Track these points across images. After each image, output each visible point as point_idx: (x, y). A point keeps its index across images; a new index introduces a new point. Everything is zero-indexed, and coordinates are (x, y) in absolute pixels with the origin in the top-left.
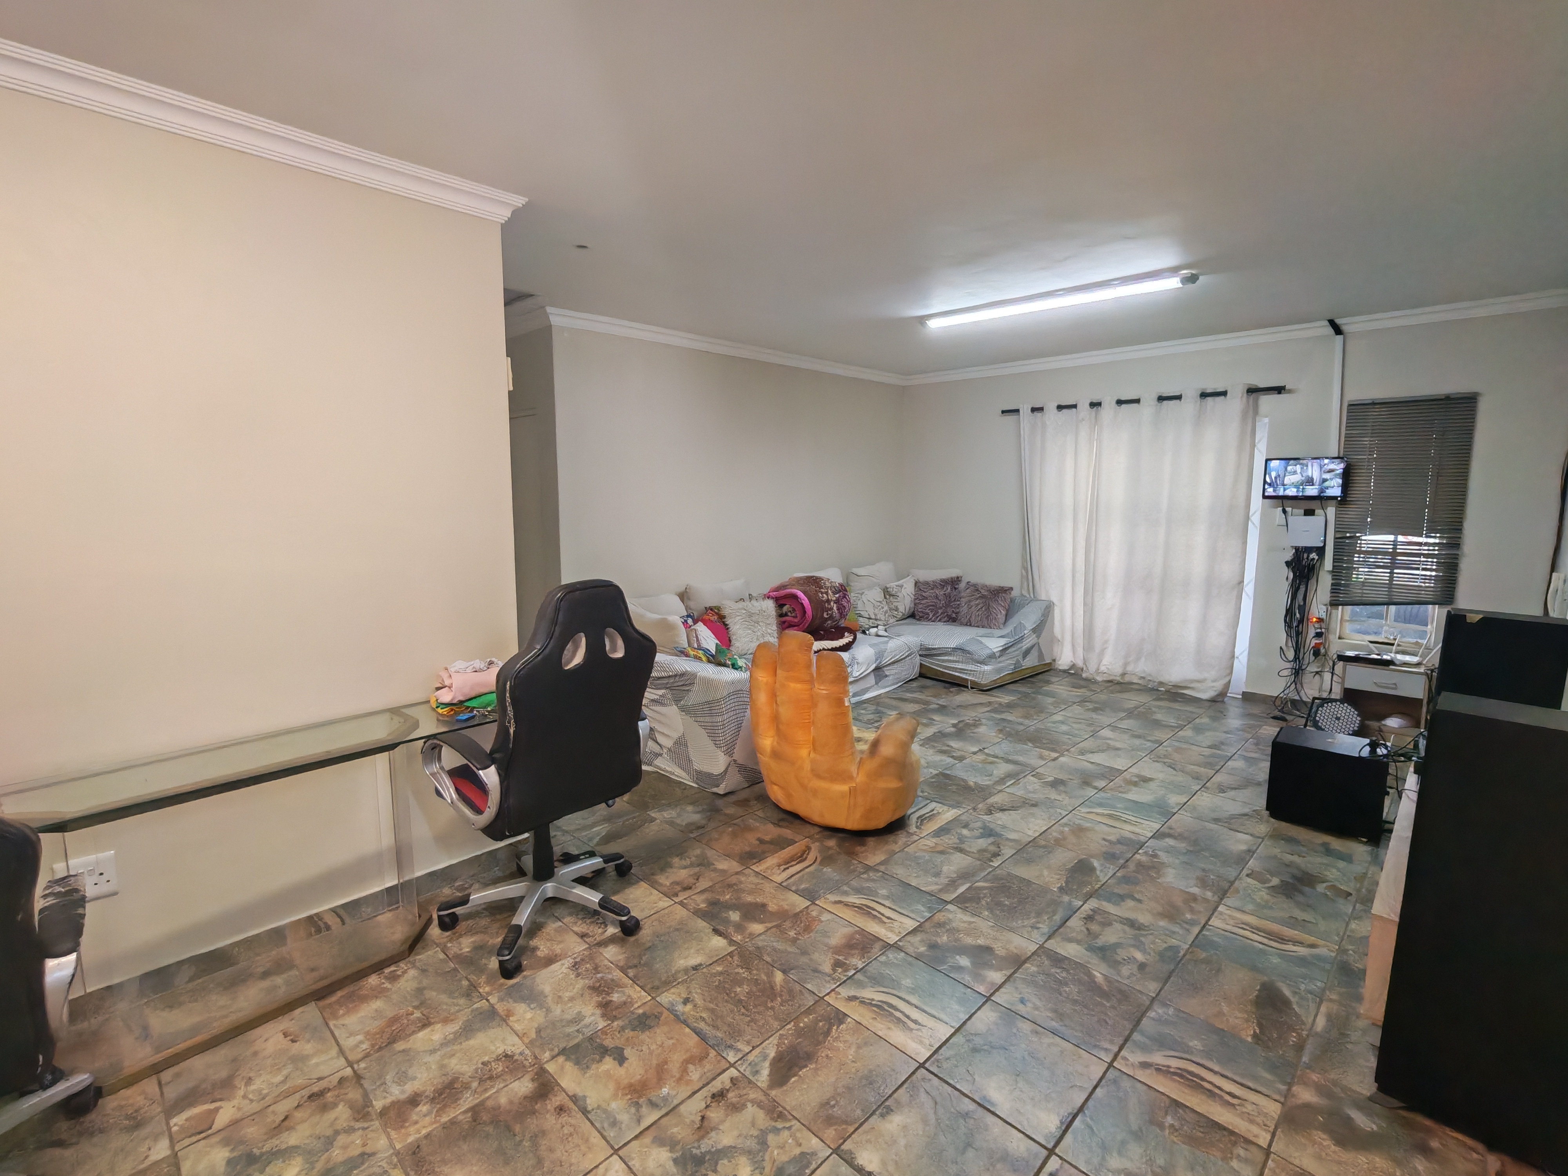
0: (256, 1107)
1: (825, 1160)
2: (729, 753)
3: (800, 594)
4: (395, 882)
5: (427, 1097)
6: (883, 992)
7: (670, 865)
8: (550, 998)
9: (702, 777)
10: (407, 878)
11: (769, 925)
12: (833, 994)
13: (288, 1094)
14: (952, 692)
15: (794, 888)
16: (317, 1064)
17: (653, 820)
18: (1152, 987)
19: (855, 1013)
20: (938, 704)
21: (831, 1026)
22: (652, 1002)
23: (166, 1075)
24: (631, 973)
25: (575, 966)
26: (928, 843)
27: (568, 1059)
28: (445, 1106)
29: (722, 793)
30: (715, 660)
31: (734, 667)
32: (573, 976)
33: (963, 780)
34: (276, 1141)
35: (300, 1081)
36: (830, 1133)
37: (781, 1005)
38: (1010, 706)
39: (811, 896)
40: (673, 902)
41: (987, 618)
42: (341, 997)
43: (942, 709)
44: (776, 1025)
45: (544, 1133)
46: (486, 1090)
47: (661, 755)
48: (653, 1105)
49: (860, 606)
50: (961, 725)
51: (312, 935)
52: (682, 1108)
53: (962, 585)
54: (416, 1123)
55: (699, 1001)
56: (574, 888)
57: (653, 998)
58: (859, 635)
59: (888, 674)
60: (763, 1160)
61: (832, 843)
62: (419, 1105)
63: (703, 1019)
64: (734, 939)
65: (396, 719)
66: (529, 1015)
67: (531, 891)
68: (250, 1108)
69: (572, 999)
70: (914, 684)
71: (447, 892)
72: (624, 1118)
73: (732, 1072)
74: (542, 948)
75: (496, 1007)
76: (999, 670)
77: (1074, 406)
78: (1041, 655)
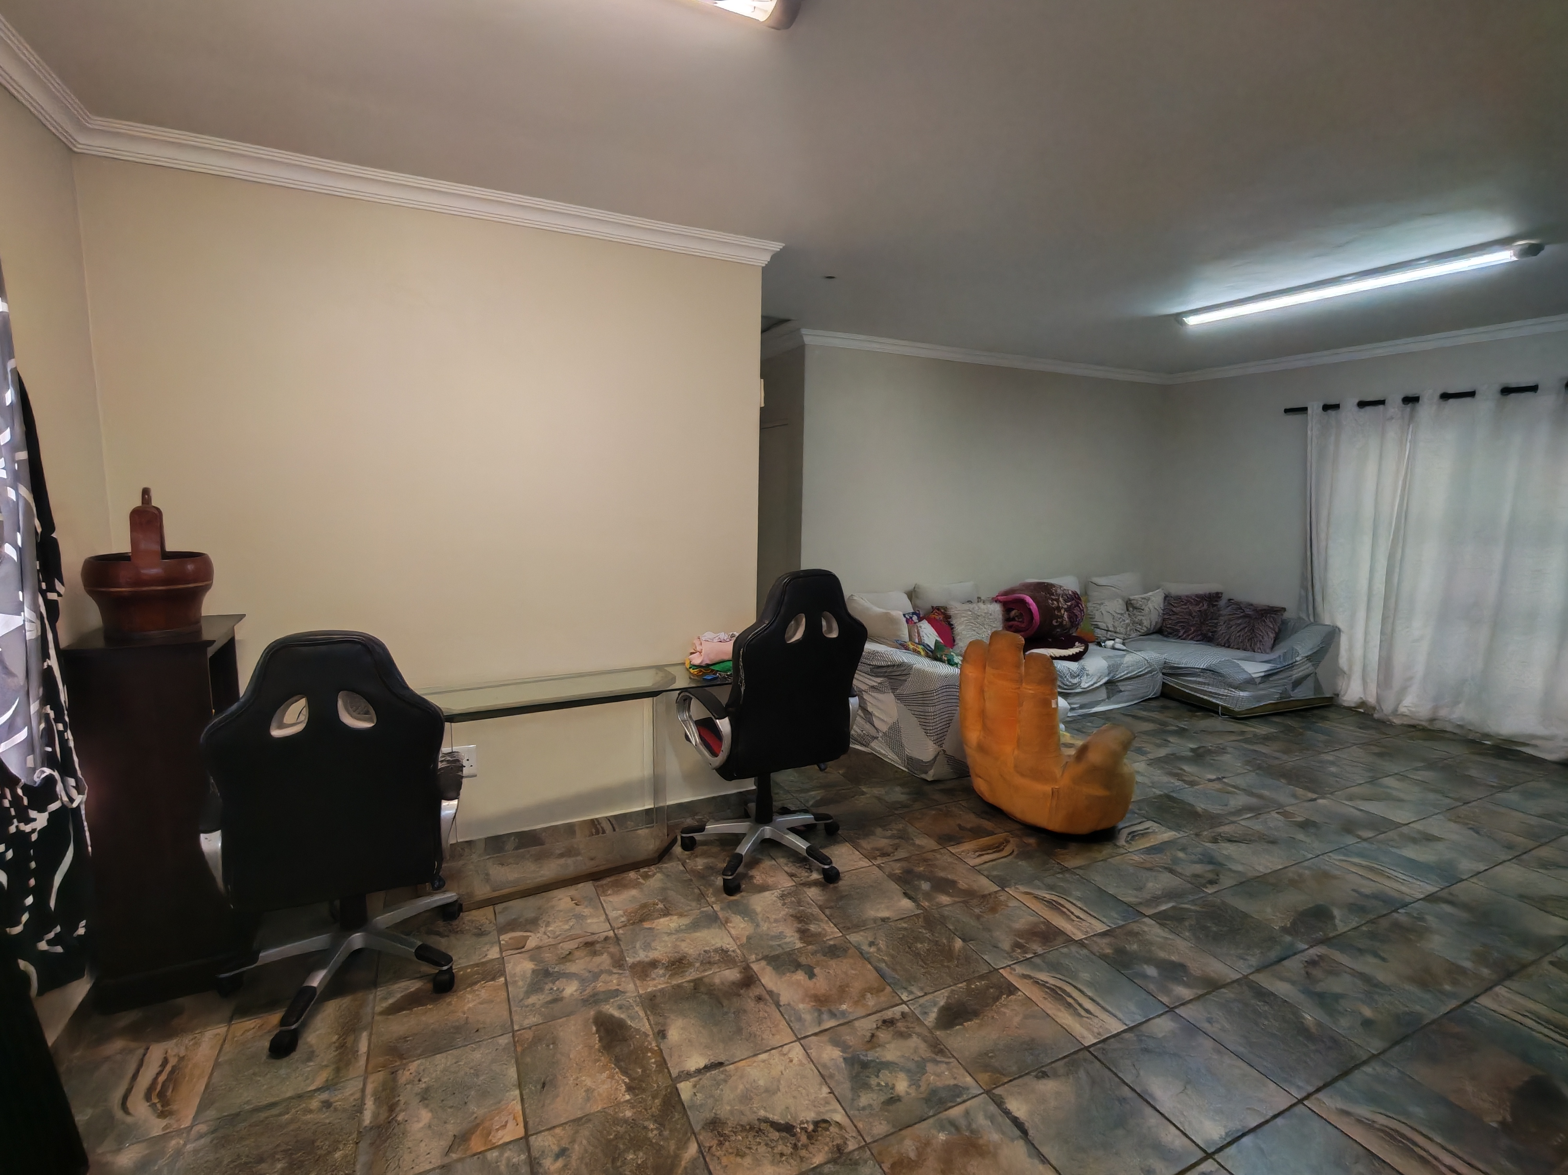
0: (552, 941)
1: (975, 1096)
2: (939, 742)
3: (1029, 600)
4: (652, 806)
5: (663, 964)
6: (1060, 979)
7: (873, 833)
8: (760, 916)
9: (911, 761)
10: (661, 804)
11: (957, 899)
12: (1008, 969)
13: (572, 938)
14: (1196, 716)
15: (986, 873)
16: (591, 923)
17: (863, 793)
18: (1375, 1045)
19: (1026, 989)
20: (1178, 726)
21: (1002, 994)
22: (842, 938)
23: (499, 908)
24: (828, 912)
25: (782, 897)
26: (1136, 858)
27: (768, 964)
28: (676, 974)
29: (929, 779)
30: (934, 655)
31: (950, 663)
32: (780, 904)
33: (1189, 804)
34: (562, 967)
35: (579, 932)
36: (984, 1077)
37: (957, 966)
38: (1266, 739)
39: (1003, 883)
40: (871, 864)
41: (1250, 639)
42: (609, 882)
43: (1181, 732)
44: (949, 981)
45: (745, 1011)
46: (705, 970)
47: (876, 738)
48: (833, 1015)
49: (1097, 615)
50: (1201, 750)
51: (593, 835)
52: (857, 1024)
53: (1222, 603)
54: (654, 979)
55: (882, 944)
56: (787, 834)
57: (843, 935)
58: (1092, 647)
59: (1123, 690)
60: (920, 1080)
61: (1032, 841)
62: (657, 968)
63: (884, 961)
64: (922, 904)
65: (661, 674)
66: (742, 926)
67: (753, 830)
68: (546, 941)
69: (776, 921)
70: (1154, 704)
71: (689, 822)
72: (808, 1017)
73: (904, 1008)
74: (758, 877)
75: (718, 913)
76: (1258, 699)
77: (1382, 402)
78: (1318, 687)
